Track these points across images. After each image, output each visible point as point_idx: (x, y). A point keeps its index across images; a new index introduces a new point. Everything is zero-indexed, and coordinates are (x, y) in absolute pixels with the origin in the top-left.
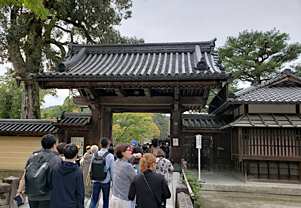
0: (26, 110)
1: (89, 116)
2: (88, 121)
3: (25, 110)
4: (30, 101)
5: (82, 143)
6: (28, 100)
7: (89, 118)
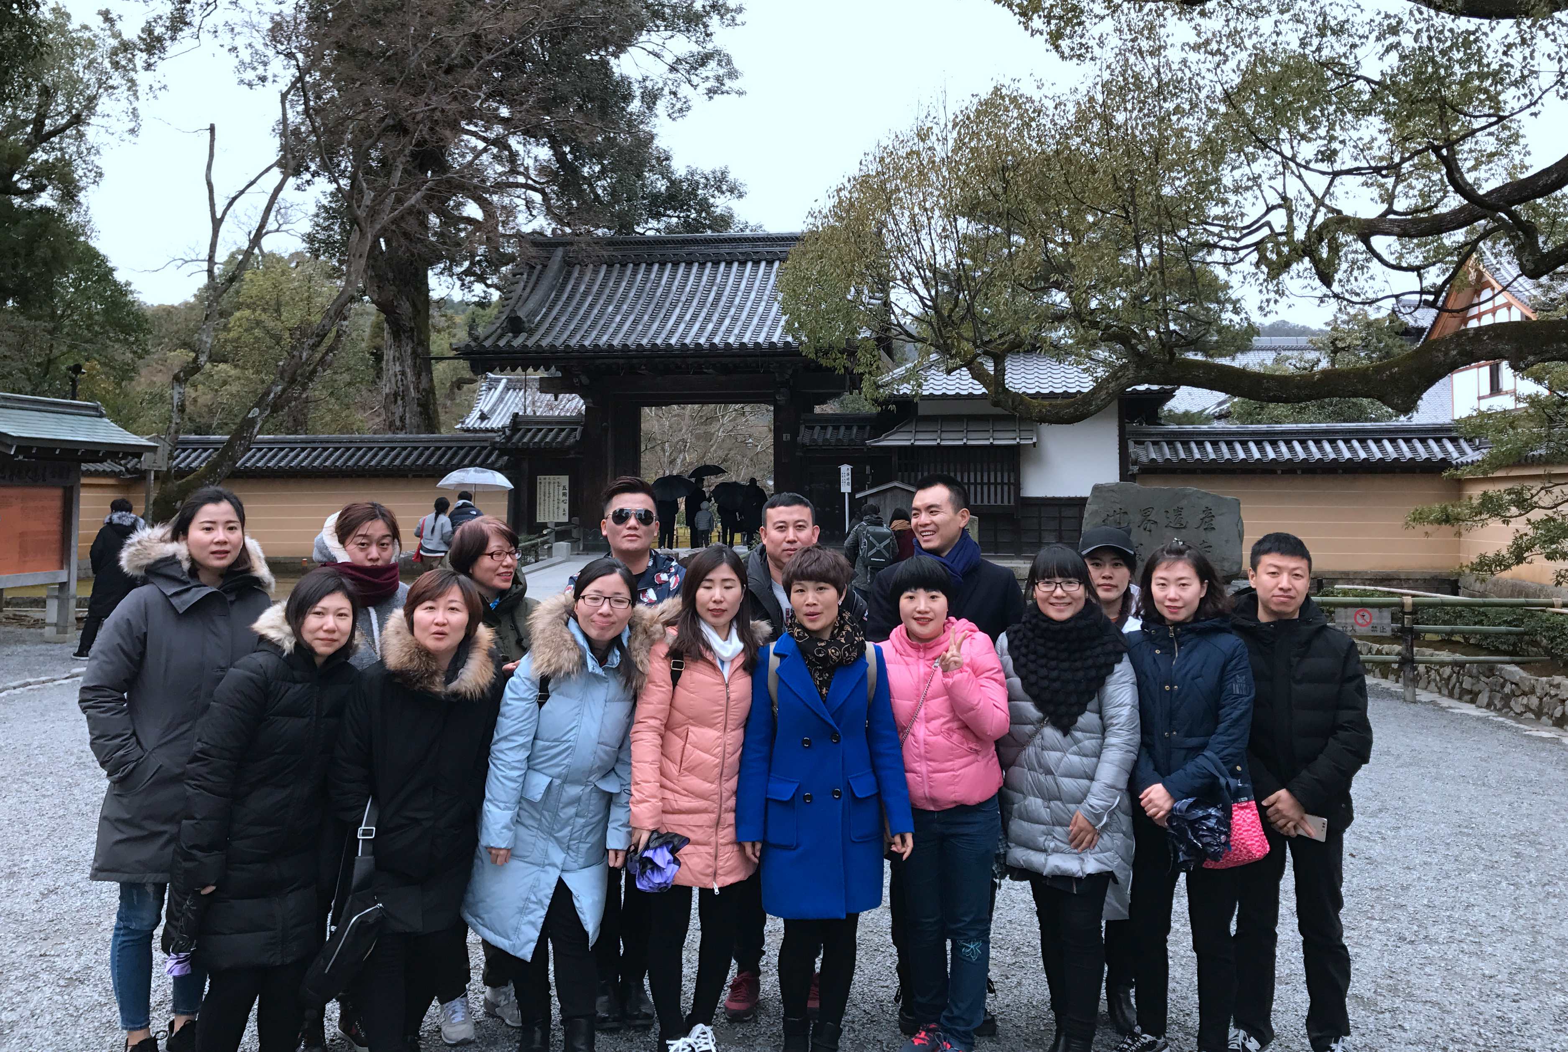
0: (400, 402)
1: (578, 423)
2: (578, 434)
3: (396, 402)
4: (409, 375)
5: (564, 488)
6: (403, 373)
7: (580, 429)
